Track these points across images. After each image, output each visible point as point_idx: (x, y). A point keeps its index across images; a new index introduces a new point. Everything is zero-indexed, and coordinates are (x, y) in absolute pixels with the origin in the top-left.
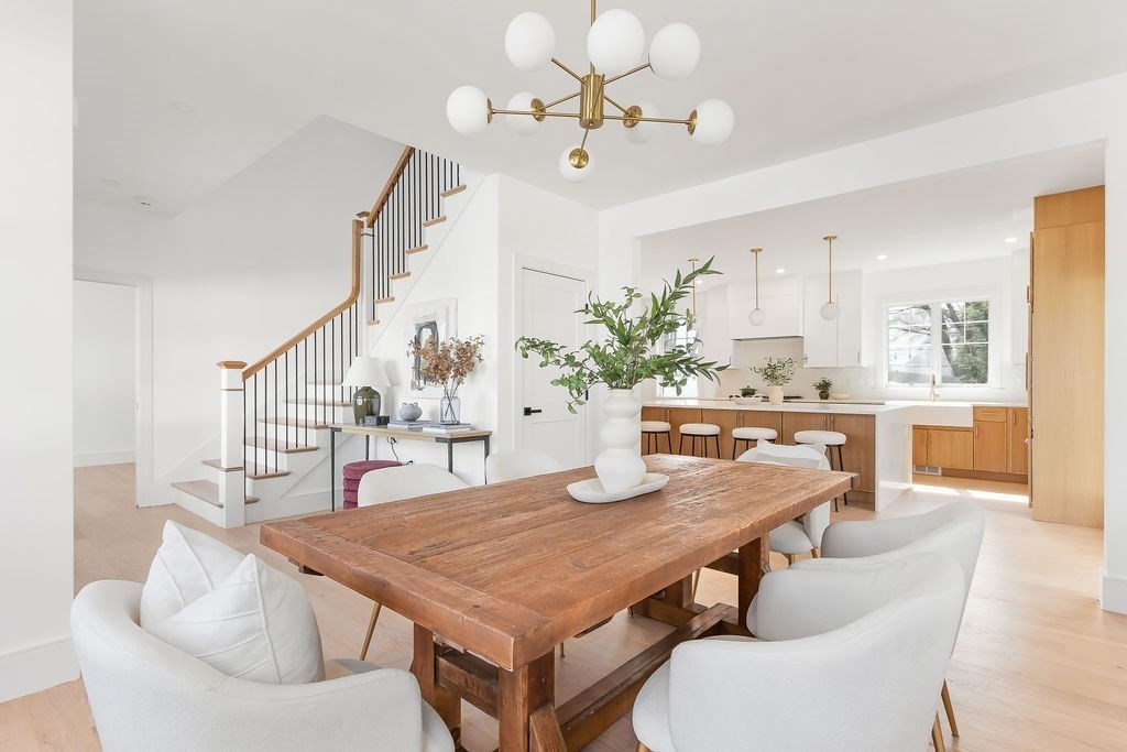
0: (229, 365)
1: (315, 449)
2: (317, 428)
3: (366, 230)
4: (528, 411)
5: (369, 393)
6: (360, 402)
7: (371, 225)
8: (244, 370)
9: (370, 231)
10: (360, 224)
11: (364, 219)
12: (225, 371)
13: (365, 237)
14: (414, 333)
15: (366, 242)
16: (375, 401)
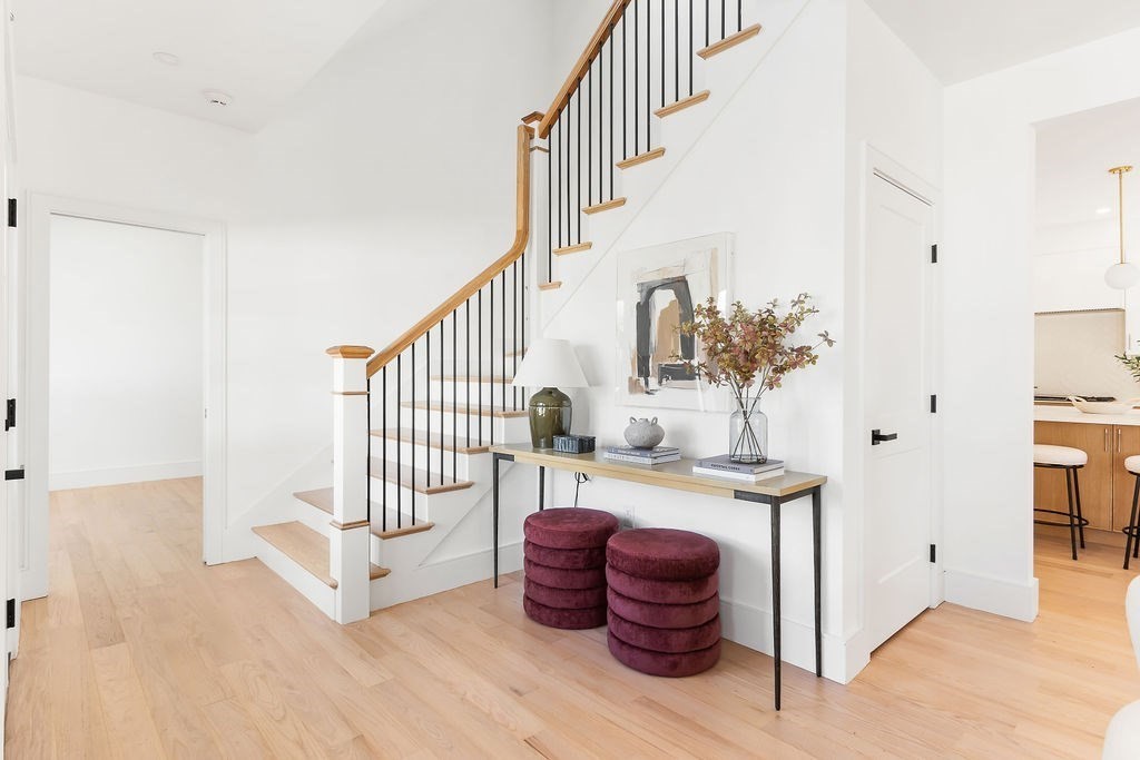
0: (348, 352)
1: (468, 486)
2: (471, 452)
3: (538, 141)
4: (877, 437)
5: (554, 397)
6: (541, 411)
7: (546, 133)
8: (370, 359)
9: (544, 143)
10: (530, 133)
11: (535, 125)
12: (340, 362)
13: (536, 151)
14: (637, 298)
15: (538, 159)
16: (565, 410)
